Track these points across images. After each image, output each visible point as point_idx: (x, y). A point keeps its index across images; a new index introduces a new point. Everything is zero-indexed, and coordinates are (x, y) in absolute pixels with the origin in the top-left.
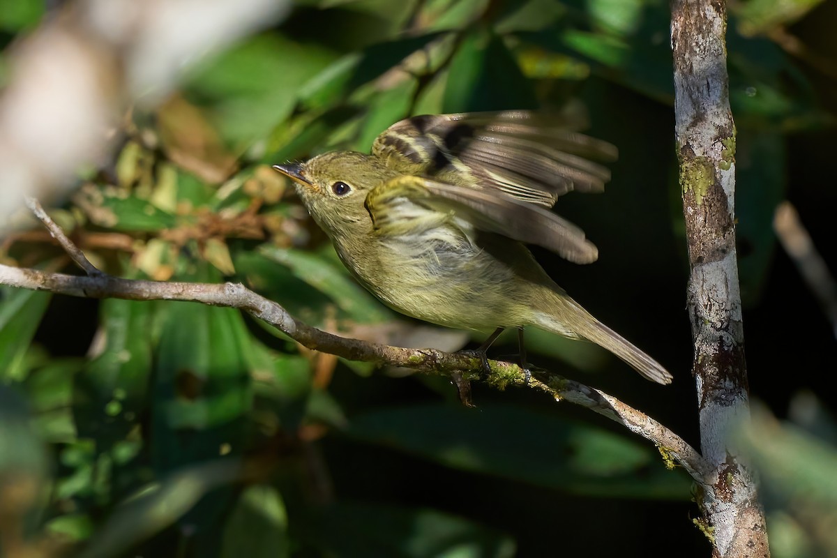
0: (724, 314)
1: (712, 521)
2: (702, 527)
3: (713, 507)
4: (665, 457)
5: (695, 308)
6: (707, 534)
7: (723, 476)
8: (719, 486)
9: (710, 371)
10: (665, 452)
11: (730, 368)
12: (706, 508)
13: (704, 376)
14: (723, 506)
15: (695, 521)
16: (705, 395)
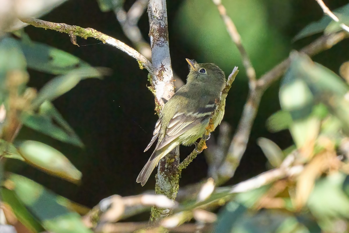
0: (161, 14)
1: (155, 88)
2: (151, 90)
3: (156, 83)
4: (140, 64)
5: (151, 12)
6: (153, 92)
7: (160, 72)
8: (158, 76)
9: (156, 35)
10: (140, 63)
11: (163, 33)
12: (153, 83)
13: (153, 36)
14: (159, 82)
15: (149, 87)
16: (154, 43)
